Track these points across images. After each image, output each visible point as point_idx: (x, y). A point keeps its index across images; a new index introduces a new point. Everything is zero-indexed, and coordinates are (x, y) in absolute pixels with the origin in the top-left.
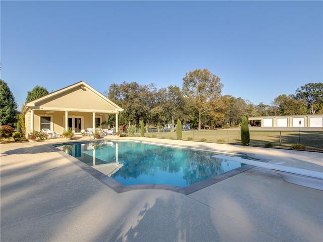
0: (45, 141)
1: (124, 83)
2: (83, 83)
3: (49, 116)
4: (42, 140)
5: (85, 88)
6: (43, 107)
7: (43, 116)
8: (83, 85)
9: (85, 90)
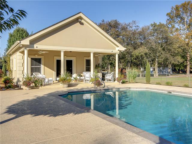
0: (40, 88)
1: (103, 21)
2: (81, 15)
3: (39, 57)
4: (36, 87)
5: (83, 21)
6: (38, 46)
7: (33, 57)
8: (81, 18)
9: (82, 24)
